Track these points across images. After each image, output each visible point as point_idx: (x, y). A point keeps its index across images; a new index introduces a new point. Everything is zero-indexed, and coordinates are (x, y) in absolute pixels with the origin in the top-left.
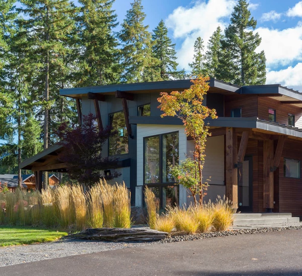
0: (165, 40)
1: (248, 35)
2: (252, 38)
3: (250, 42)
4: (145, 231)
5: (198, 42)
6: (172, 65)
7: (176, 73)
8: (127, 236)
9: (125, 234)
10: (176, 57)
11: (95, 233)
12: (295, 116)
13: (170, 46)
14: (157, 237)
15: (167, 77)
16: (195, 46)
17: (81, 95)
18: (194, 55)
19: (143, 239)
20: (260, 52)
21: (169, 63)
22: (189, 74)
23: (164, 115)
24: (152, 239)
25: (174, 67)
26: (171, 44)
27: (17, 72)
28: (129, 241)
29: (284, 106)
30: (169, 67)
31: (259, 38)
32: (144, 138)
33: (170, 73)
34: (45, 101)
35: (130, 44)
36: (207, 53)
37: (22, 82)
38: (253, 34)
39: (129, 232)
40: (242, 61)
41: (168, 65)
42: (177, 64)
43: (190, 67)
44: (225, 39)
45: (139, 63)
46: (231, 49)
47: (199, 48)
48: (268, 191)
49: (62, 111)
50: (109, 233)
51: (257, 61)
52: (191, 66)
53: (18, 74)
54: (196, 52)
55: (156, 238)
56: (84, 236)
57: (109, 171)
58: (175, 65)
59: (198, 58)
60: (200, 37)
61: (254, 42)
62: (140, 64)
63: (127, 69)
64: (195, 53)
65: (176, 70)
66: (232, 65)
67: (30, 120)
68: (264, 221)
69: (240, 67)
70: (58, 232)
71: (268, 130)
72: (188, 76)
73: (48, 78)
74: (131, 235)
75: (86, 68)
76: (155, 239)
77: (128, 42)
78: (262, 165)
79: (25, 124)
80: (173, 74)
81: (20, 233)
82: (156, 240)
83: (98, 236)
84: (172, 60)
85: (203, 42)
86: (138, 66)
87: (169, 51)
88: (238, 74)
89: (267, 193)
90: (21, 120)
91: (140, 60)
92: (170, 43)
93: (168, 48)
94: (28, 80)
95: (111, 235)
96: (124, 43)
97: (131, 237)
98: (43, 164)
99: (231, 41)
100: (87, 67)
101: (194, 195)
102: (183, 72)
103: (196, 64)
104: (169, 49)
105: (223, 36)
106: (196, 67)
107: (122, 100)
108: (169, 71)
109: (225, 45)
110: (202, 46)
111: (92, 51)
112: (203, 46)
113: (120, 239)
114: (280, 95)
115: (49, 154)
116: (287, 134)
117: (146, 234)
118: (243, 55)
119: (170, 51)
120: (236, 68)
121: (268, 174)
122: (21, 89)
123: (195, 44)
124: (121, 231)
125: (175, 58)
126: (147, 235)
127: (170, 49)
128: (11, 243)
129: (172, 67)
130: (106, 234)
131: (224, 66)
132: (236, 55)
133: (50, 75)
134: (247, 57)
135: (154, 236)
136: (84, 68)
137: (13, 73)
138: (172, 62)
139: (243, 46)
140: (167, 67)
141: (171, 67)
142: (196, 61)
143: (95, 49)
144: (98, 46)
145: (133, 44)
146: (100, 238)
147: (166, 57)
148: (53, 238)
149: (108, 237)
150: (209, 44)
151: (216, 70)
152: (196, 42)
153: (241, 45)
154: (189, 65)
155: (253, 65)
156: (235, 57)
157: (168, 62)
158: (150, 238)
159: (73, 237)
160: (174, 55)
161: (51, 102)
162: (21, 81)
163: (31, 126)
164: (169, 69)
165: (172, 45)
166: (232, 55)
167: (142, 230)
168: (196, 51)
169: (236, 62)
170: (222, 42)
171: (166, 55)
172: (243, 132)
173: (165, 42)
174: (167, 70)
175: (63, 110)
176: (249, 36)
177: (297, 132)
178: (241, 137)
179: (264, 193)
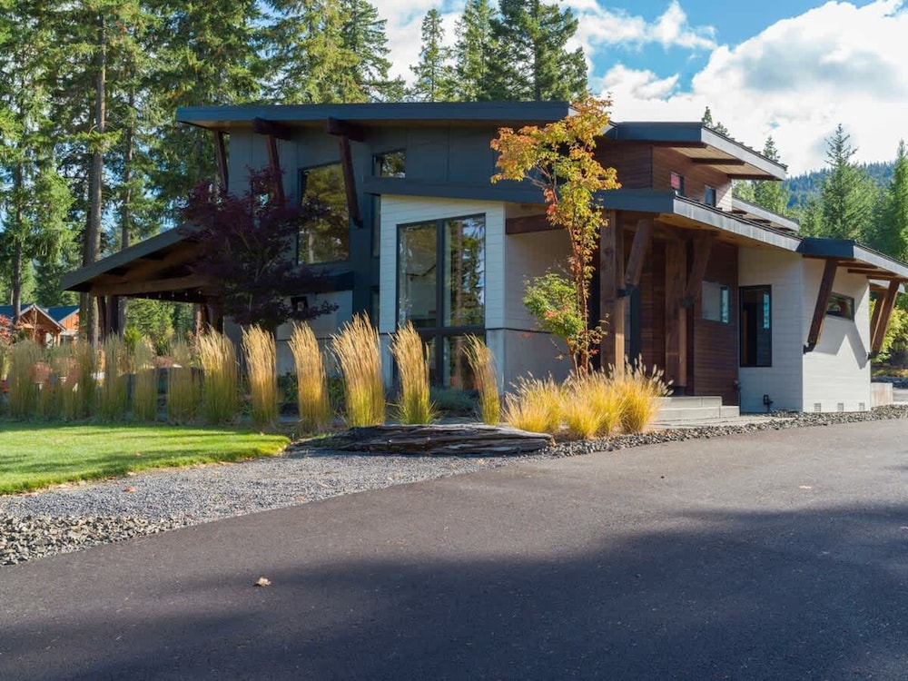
0: (363, 10)
1: (548, 13)
2: (556, 20)
3: (552, 28)
4: (499, 432)
5: (431, 20)
6: (377, 65)
7: (388, 84)
8: (455, 442)
9: (449, 438)
10: (388, 49)
11: (374, 437)
12: (717, 191)
13: (374, 24)
14: (528, 445)
15: (366, 93)
16: (424, 29)
17: (227, 124)
18: (423, 47)
19: (495, 449)
20: (574, 51)
21: (371, 62)
22: (410, 89)
23: (498, 177)
24: (514, 448)
25: (383, 72)
26: (377, 19)
27: (16, 62)
28: (463, 453)
29: (698, 168)
30: (371, 71)
31: (573, 19)
32: (399, 227)
33: (373, 85)
34: (95, 132)
35: (291, 15)
36: (458, 44)
37: (29, 85)
38: (559, 12)
39: (459, 434)
40: (537, 67)
41: (369, 67)
42: (389, 66)
43: (413, 73)
44: (500, 17)
45: (312, 58)
46: (514, 39)
47: (432, 33)
48: (677, 349)
49: (129, 157)
50: (409, 437)
51: (569, 69)
52: (416, 72)
53: (19, 65)
54: (427, 42)
55: (526, 446)
56: (348, 444)
57: (304, 299)
58: (384, 66)
59: (431, 54)
60: (434, 10)
61: (562, 27)
62: (314, 62)
63: (287, 71)
64: (425, 44)
65: (386, 77)
66: (515, 75)
67: (47, 176)
68: (680, 412)
69: (531, 79)
70: (262, 435)
71: (692, 218)
72: (408, 93)
73: (104, 80)
74: (466, 441)
75: (191, 63)
76: (521, 448)
77: (287, 13)
78: (663, 295)
79: (33, 183)
80: (381, 86)
81: (175, 436)
82: (524, 452)
83: (386, 443)
84: (378, 54)
85: (441, 21)
86: (312, 66)
87: (371, 34)
88: (527, 94)
89: (676, 354)
90: (23, 174)
91: (316, 51)
92: (374, 16)
93: (370, 27)
94: (50, 80)
95: (417, 441)
96: (278, 14)
97: (464, 445)
98: (125, 278)
99: (510, 23)
100: (195, 61)
101: (572, 353)
102: (400, 83)
103: (425, 67)
104: (371, 31)
105: (494, 9)
106: (426, 75)
107: (341, 139)
108: (371, 79)
109: (498, 30)
110: (439, 29)
111: (205, 24)
112: (442, 30)
113: (440, 450)
114: (703, 145)
115: (142, 258)
116: (725, 228)
117: (501, 439)
118: (539, 54)
119: (373, 36)
120: (523, 82)
121: (676, 312)
122: (25, 101)
123: (425, 24)
124: (438, 432)
125: (386, 51)
126: (502, 441)
127: (373, 30)
128: (194, 458)
129: (379, 70)
130: (403, 438)
131: (497, 77)
132: (523, 53)
133: (107, 70)
134: (550, 58)
135: (520, 441)
136: (187, 63)
137: (7, 62)
138: (378, 59)
139: (538, 36)
140: (367, 69)
141: (376, 70)
142: (426, 61)
143: (212, 20)
144: (220, 14)
145: (300, 15)
146: (389, 447)
147: (365, 46)
148: (273, 449)
149: (409, 446)
150: (459, 24)
151: (479, 83)
152: (426, 19)
153: (535, 32)
154: (411, 68)
155: (561, 77)
156: (522, 58)
157: (368, 58)
158: (510, 446)
159: (319, 446)
160: (382, 44)
161: (112, 136)
162: (26, 83)
163: (49, 189)
164: (371, 74)
165: (380, 22)
166: (515, 52)
167: (489, 430)
168: (426, 39)
169: (523, 69)
170: (493, 24)
171: (366, 43)
172: (640, 221)
173: (363, 14)
174: (367, 77)
175: (131, 156)
176: (550, 16)
177: (740, 224)
178: (634, 232)
179: (667, 354)
